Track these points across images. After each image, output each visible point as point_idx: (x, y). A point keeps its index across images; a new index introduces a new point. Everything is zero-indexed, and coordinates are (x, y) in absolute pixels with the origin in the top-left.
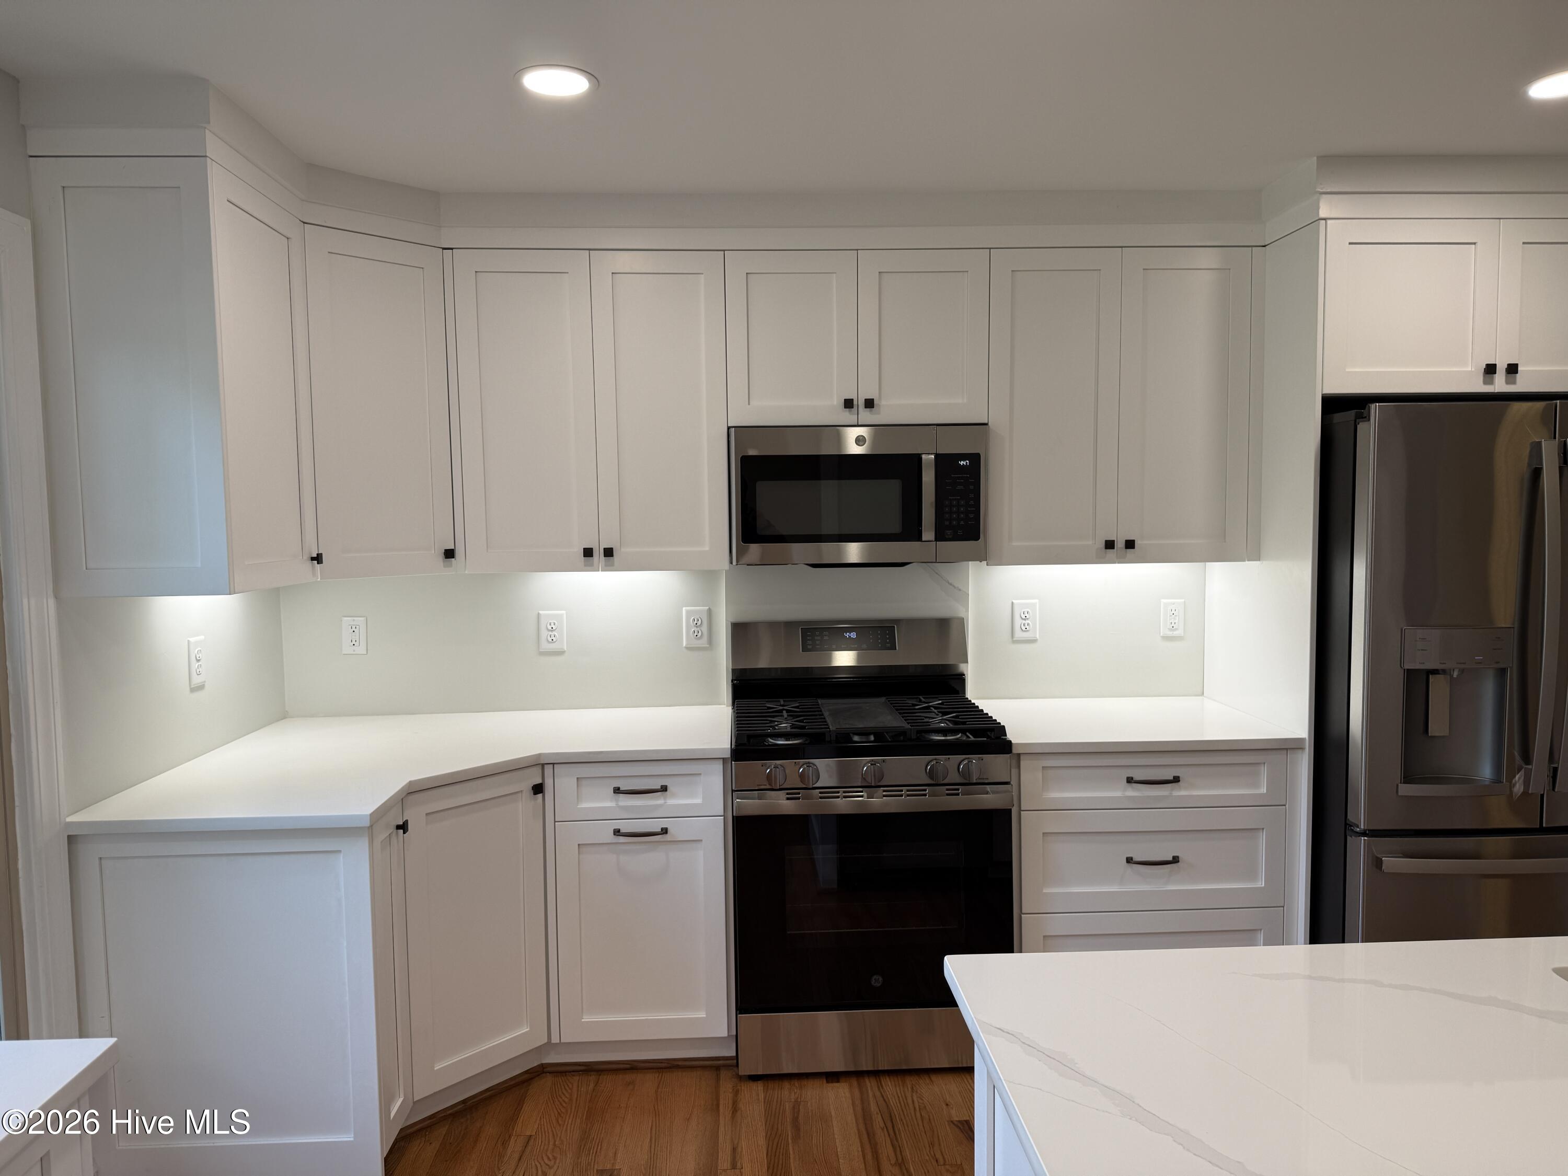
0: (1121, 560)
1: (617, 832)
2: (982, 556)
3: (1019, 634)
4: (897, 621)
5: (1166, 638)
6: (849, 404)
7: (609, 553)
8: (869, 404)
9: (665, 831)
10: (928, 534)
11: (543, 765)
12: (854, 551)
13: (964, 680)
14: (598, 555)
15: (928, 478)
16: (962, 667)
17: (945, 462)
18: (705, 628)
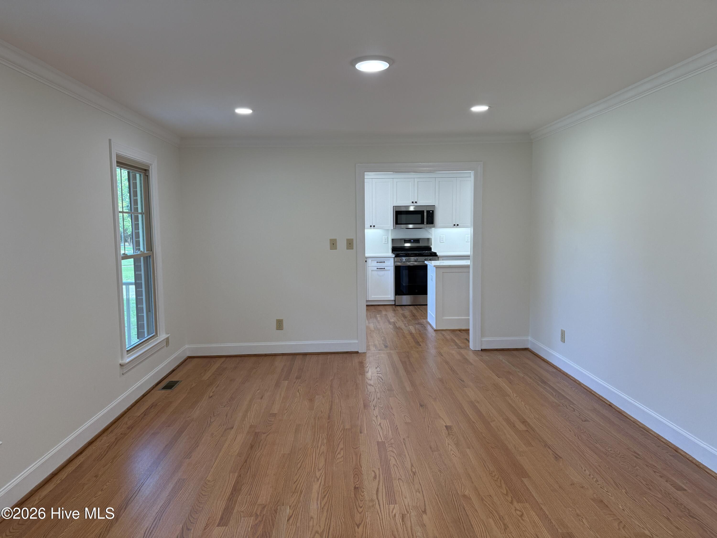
0: (457, 227)
1: (377, 268)
2: (434, 227)
3: (441, 241)
4: (420, 239)
5: (466, 242)
6: (413, 202)
7: (374, 226)
8: (416, 202)
9: (384, 268)
10: (425, 223)
11: (366, 258)
12: (411, 226)
13: (431, 249)
14: (372, 227)
15: (425, 214)
16: (431, 246)
17: (428, 212)
18: (387, 240)
